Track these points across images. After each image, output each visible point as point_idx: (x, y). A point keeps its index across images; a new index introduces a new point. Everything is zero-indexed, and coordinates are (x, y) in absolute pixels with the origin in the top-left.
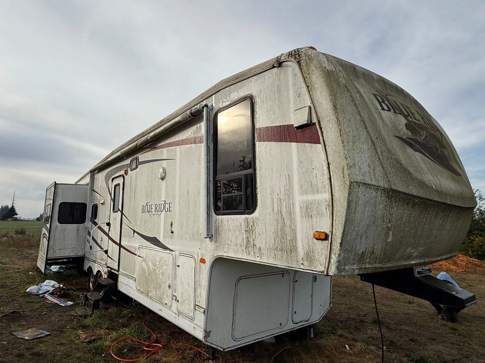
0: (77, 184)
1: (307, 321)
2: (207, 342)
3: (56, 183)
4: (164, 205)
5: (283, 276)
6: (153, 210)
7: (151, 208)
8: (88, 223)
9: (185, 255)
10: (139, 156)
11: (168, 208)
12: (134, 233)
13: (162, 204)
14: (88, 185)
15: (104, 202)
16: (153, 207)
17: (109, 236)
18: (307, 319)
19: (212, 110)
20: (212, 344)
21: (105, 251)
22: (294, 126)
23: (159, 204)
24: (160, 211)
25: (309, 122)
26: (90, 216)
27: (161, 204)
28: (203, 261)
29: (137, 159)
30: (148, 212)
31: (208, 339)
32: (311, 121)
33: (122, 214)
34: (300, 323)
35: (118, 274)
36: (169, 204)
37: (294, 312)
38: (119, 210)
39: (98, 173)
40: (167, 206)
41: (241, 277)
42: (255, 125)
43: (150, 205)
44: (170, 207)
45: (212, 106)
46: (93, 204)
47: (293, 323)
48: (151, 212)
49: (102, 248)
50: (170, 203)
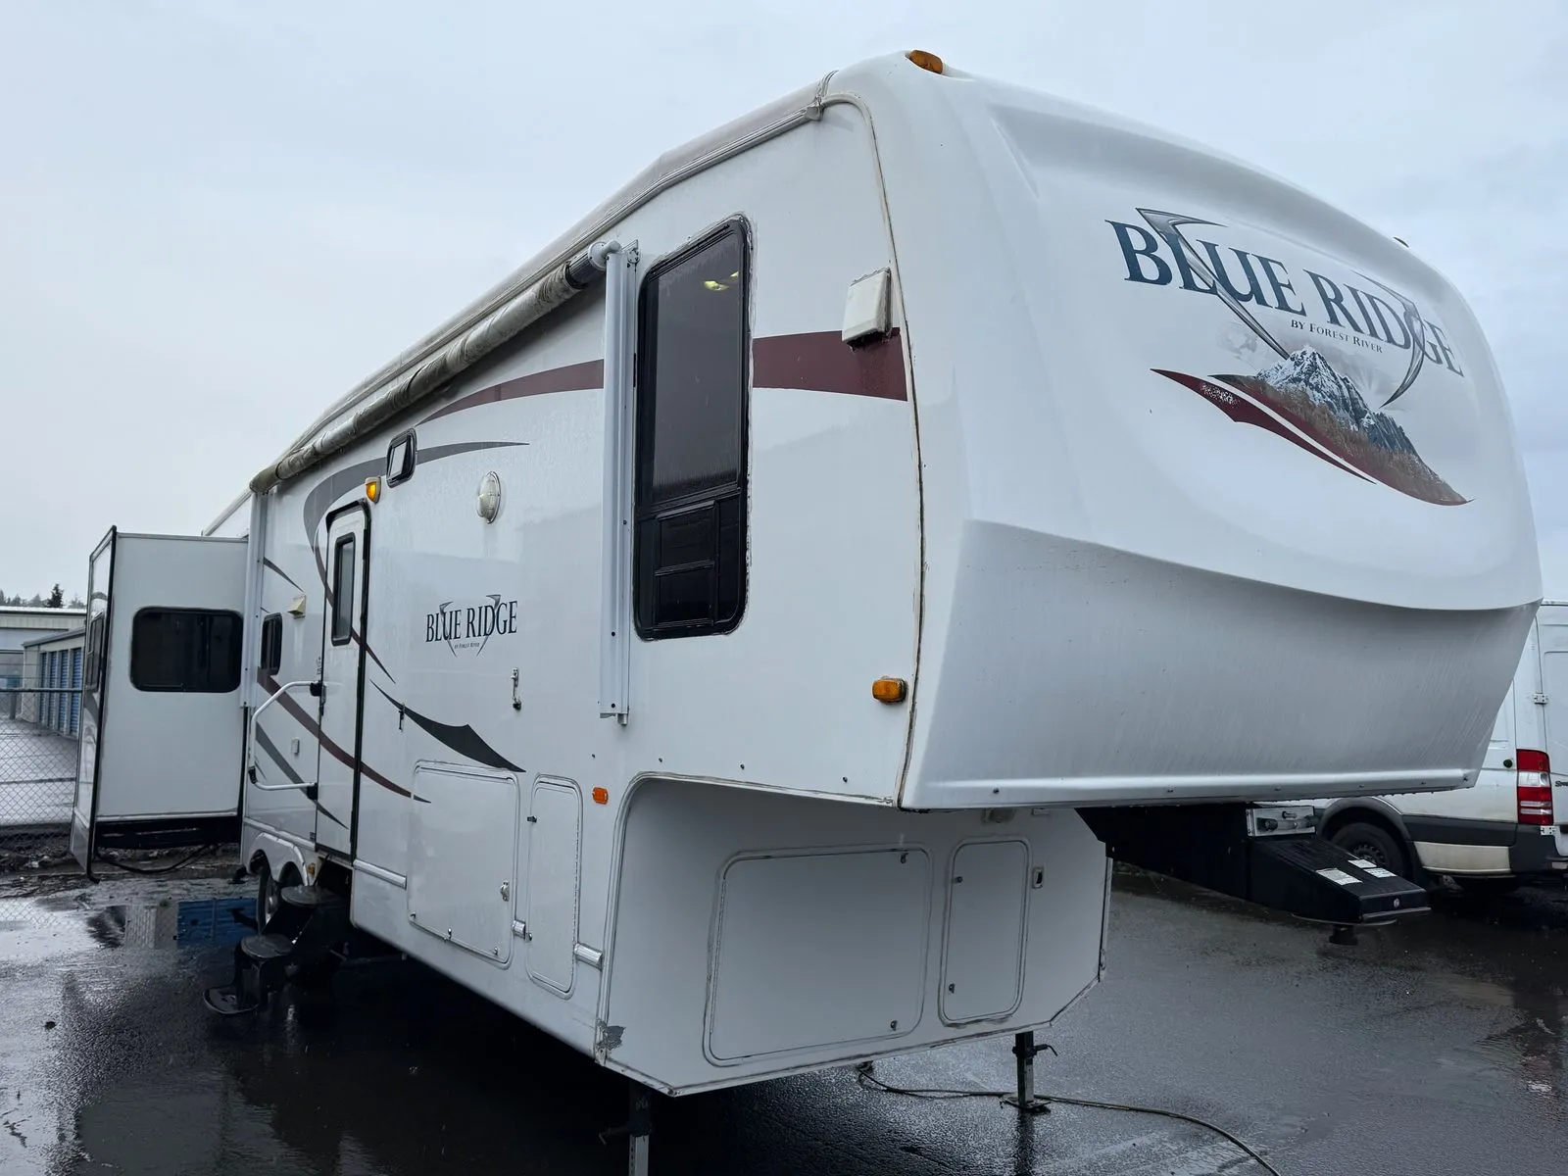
0: (213, 535)
1: (1002, 1020)
2: (610, 1060)
3: (118, 531)
4: (496, 611)
5: (903, 859)
6: (462, 630)
7: (456, 624)
8: (249, 688)
9: (553, 781)
10: (416, 429)
11: (505, 622)
12: (402, 718)
13: (489, 608)
14: (247, 542)
15: (303, 605)
16: (463, 619)
17: (320, 731)
18: (1003, 1015)
19: (636, 264)
20: (628, 1068)
21: (308, 788)
22: (844, 337)
23: (480, 608)
24: (482, 633)
25: (883, 325)
26: (258, 662)
27: (486, 607)
28: (600, 796)
29: (410, 439)
30: (446, 638)
31: (615, 1054)
32: (888, 324)
33: (364, 648)
34: (968, 1026)
35: (352, 868)
36: (509, 605)
37: (948, 984)
38: (352, 633)
39: (282, 492)
40: (504, 614)
41: (739, 853)
42: (749, 331)
43: (451, 612)
44: (511, 617)
45: (634, 250)
46: (264, 614)
47: (943, 1023)
48: (455, 637)
49: (296, 779)
50: (511, 603)
